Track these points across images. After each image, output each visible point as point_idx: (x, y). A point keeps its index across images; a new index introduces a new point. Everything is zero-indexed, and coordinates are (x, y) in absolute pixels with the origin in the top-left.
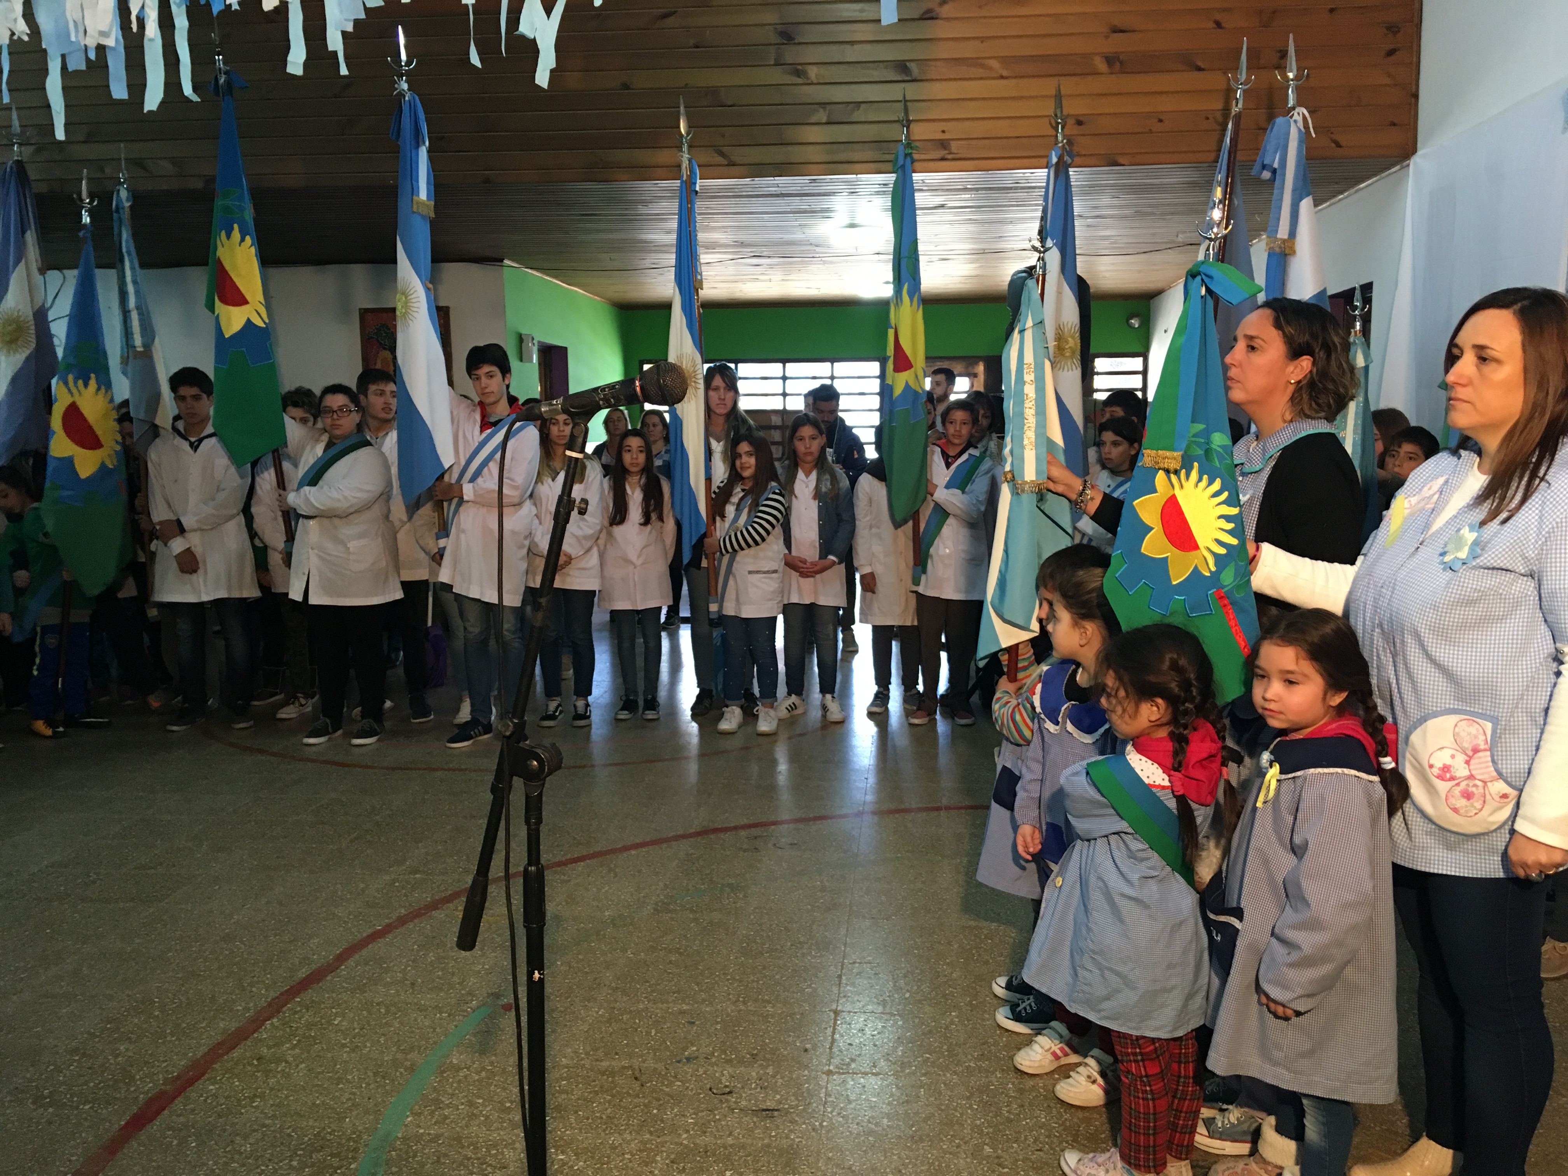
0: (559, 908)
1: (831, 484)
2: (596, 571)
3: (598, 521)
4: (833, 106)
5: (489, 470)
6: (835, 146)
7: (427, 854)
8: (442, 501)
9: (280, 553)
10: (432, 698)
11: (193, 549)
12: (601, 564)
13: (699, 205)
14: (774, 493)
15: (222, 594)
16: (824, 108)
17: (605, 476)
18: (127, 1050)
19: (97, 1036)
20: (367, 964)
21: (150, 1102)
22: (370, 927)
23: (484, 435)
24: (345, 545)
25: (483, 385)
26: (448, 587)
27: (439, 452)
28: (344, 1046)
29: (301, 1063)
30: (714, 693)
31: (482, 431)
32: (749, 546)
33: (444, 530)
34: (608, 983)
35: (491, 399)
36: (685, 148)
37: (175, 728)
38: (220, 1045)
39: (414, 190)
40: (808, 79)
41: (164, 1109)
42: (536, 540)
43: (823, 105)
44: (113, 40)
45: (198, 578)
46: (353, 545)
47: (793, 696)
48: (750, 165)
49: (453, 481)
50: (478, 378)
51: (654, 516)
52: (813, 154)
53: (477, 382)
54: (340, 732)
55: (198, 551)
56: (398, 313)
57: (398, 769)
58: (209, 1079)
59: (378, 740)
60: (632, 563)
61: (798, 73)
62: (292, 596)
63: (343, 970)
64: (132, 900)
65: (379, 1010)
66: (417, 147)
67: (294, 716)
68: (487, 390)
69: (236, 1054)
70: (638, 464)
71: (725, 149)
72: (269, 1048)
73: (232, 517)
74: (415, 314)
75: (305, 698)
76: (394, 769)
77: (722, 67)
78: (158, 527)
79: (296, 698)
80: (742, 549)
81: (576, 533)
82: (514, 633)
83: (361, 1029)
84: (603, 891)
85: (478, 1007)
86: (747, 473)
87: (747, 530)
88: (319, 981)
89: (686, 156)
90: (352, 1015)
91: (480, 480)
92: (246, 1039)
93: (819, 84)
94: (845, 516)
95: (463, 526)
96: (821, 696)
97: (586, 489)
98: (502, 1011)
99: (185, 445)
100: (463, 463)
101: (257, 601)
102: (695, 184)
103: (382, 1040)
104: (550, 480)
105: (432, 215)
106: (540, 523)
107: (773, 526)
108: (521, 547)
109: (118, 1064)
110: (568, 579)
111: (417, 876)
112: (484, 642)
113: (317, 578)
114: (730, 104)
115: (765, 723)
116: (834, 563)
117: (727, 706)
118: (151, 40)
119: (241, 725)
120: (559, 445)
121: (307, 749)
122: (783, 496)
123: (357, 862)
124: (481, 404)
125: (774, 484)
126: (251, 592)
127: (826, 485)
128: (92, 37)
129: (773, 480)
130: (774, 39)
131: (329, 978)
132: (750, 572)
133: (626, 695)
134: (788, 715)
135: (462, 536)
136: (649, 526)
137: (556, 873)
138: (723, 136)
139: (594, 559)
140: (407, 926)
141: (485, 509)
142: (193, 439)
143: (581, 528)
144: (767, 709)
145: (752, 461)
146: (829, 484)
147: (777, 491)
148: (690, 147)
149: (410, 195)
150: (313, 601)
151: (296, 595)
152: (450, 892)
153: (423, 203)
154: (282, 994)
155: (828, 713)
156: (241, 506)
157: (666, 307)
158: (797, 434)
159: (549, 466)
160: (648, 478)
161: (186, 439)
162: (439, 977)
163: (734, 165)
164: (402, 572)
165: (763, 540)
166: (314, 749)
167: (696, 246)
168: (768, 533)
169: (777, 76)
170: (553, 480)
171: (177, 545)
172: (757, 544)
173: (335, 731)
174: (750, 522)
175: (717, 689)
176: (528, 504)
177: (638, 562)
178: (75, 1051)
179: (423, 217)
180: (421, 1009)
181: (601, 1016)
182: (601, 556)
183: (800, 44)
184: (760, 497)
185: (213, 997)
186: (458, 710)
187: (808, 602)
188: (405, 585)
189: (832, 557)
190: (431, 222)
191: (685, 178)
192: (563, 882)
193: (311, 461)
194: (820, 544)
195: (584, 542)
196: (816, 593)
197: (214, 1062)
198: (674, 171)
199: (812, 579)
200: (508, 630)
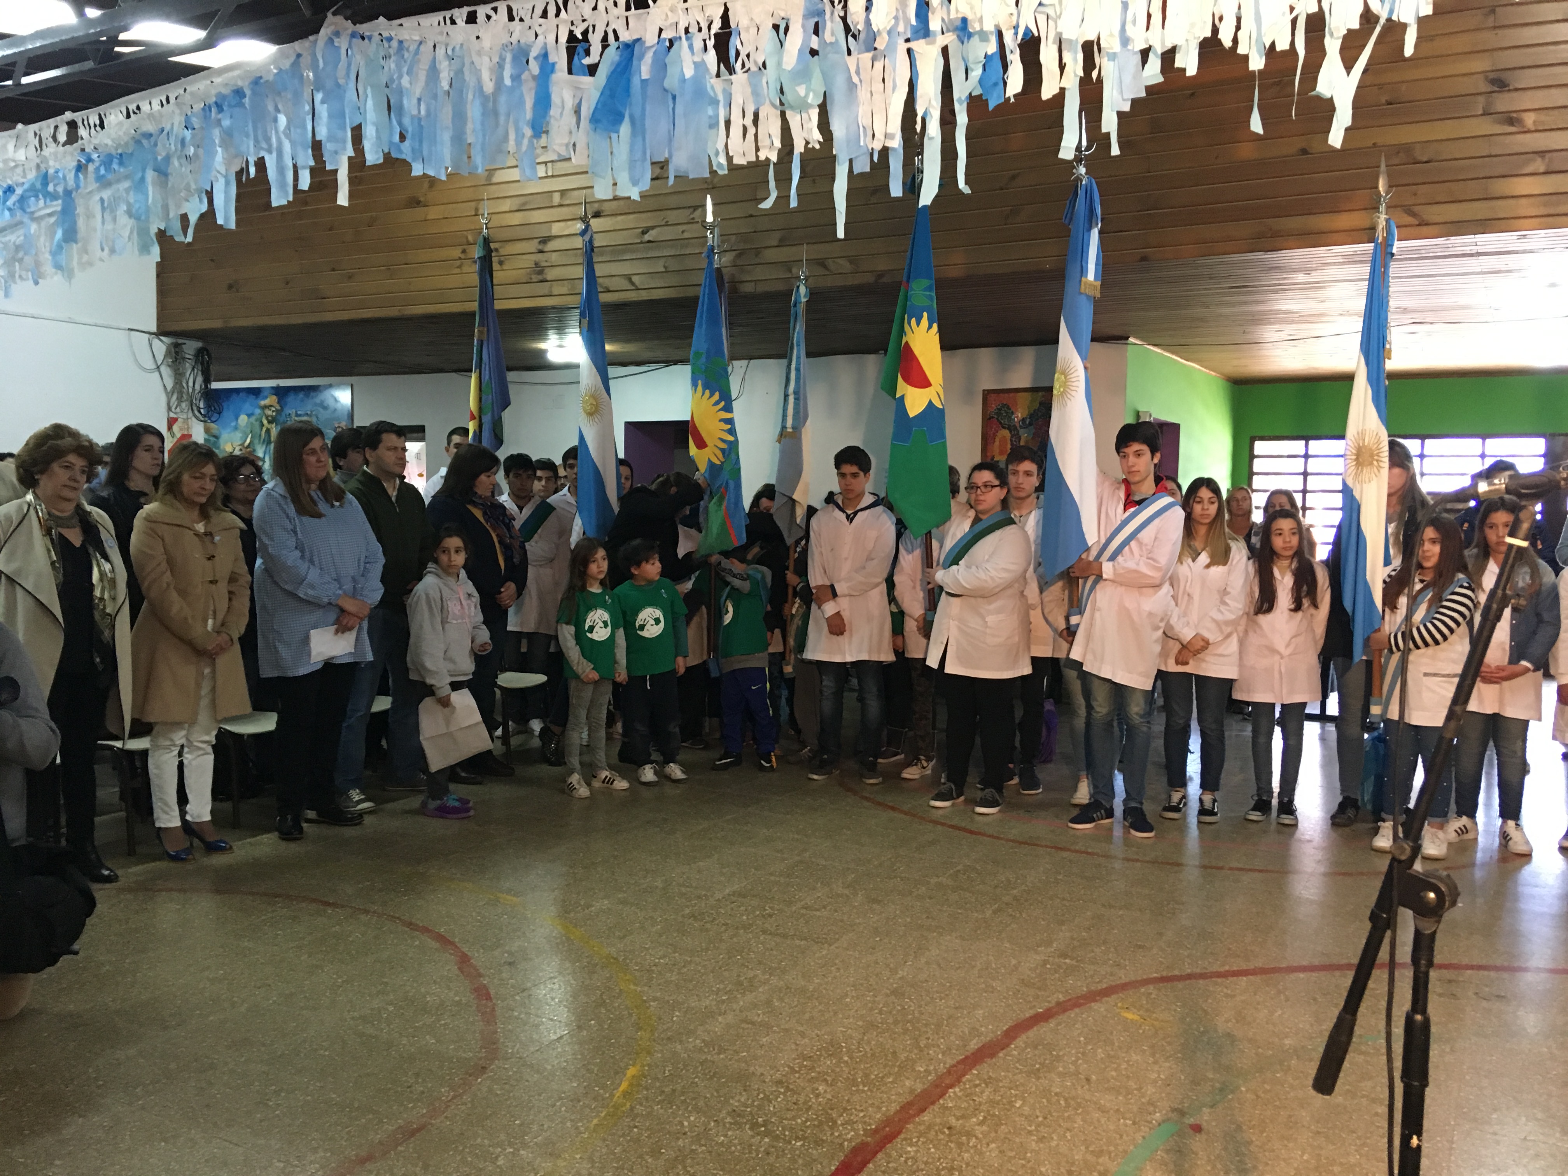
0: (1230, 1024)
1: (1532, 577)
2: (1235, 658)
3: (1240, 606)
4: (1555, 154)
5: (1131, 550)
6: (1554, 197)
7: (1072, 938)
8: (1078, 578)
9: (916, 620)
10: (1044, 773)
11: (842, 613)
12: (1241, 653)
13: (1394, 269)
14: (1462, 586)
15: (864, 657)
16: (1543, 157)
17: (1249, 559)
18: (825, 1091)
19: (797, 1072)
20: (1036, 1048)
21: (855, 1151)
22: (1030, 1008)
23: (1127, 514)
24: (983, 618)
25: (1130, 464)
26: (1078, 665)
27: (1084, 529)
28: (1030, 1133)
29: (993, 1142)
30: (1360, 803)
31: (1125, 510)
32: (1427, 645)
33: (1076, 605)
34: (1305, 1123)
35: (1137, 479)
36: (1382, 208)
37: (815, 777)
38: (910, 1104)
39: (1083, 271)
40: (1524, 127)
41: (869, 1162)
42: (1172, 622)
43: (1542, 153)
44: (896, 143)
45: (843, 640)
46: (990, 619)
47: (1464, 817)
48: (1446, 223)
49: (1091, 558)
50: (1125, 456)
51: (1306, 602)
52: (1524, 207)
53: (1124, 461)
54: (962, 798)
55: (846, 615)
56: (1055, 392)
57: (1026, 843)
58: (905, 1139)
59: (1000, 811)
60: (1279, 653)
61: (1511, 121)
62: (929, 663)
63: (1014, 1049)
64: (806, 939)
65: (1058, 1101)
66: (1090, 229)
67: (917, 777)
68: (1134, 469)
69: (926, 1117)
70: (1291, 548)
71: (1416, 209)
72: (958, 1119)
73: (877, 585)
74: (1073, 393)
75: (927, 761)
76: (1021, 843)
77: (1417, 122)
78: (814, 591)
79: (919, 760)
80: (1418, 647)
81: (1215, 617)
82: (1141, 717)
83: (1045, 1118)
84: (1277, 1014)
85: (1164, 1121)
86: (1428, 564)
87: (1425, 626)
88: (993, 1055)
89: (1383, 217)
90: (1032, 1101)
91: (1120, 558)
92: (933, 1103)
93: (1537, 131)
94: (1546, 616)
95: (1099, 604)
96: (1499, 821)
97: (1229, 572)
98: (1191, 1132)
99: (843, 516)
100: (1103, 541)
101: (890, 665)
102: (1392, 246)
103: (1068, 1135)
104: (1190, 560)
105: (1098, 295)
106: (1177, 605)
107: (1458, 624)
108: (1157, 628)
109: (820, 1104)
110: (1204, 665)
111: (1067, 961)
112: (1110, 724)
113: (955, 648)
114: (1425, 159)
115: (1432, 845)
116: (1527, 670)
117: (1384, 821)
118: (931, 139)
119: (872, 781)
120: (1202, 524)
121: (934, 810)
122: (1473, 591)
123: (1003, 935)
124: (1126, 482)
125: (1461, 576)
126: (888, 656)
127: (1524, 579)
128: (879, 140)
129: (1461, 572)
130: (1484, 87)
131: (1001, 1055)
132: (1426, 675)
133: (1258, 795)
134: (1457, 840)
135: (1097, 615)
136: (1300, 614)
137: (1216, 984)
138: (1415, 194)
139: (1233, 646)
140: (1067, 1013)
141: (1123, 588)
142: (849, 512)
143: (1222, 613)
144: (1434, 830)
145: (1437, 549)
146: (1528, 578)
147: (1466, 584)
148: (1388, 207)
149: (1078, 275)
150: (949, 669)
151: (933, 662)
152: (1105, 986)
153: (1091, 284)
154: (958, 1062)
155: (1510, 843)
156: (885, 575)
157: (1348, 378)
158: (1488, 521)
159: (1190, 546)
160: (1299, 562)
161: (844, 511)
162: (1113, 1077)
163: (1427, 224)
164: (1033, 647)
165: (1445, 638)
166: (940, 812)
167: (1386, 312)
168: (1452, 631)
169: (1486, 127)
170: (1194, 561)
171: (830, 609)
172: (1437, 643)
173: (958, 797)
174: (1429, 618)
175: (1363, 799)
176: (1166, 588)
177: (1286, 652)
178: (779, 1083)
179: (1088, 297)
180: (1103, 1110)
181: (1306, 1161)
182: (1242, 643)
183: (1517, 90)
184: (1443, 591)
185: (894, 1053)
186: (1075, 789)
187: (1489, 712)
188: (1035, 661)
189: (1524, 663)
190: (1095, 301)
191: (1380, 240)
192: (1227, 996)
193: (959, 535)
194: (1511, 647)
195: (1224, 627)
196: (1501, 702)
197: (907, 1123)
198: (1368, 234)
199: (1497, 686)
200: (1137, 714)
